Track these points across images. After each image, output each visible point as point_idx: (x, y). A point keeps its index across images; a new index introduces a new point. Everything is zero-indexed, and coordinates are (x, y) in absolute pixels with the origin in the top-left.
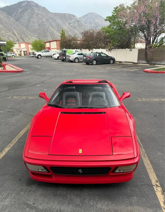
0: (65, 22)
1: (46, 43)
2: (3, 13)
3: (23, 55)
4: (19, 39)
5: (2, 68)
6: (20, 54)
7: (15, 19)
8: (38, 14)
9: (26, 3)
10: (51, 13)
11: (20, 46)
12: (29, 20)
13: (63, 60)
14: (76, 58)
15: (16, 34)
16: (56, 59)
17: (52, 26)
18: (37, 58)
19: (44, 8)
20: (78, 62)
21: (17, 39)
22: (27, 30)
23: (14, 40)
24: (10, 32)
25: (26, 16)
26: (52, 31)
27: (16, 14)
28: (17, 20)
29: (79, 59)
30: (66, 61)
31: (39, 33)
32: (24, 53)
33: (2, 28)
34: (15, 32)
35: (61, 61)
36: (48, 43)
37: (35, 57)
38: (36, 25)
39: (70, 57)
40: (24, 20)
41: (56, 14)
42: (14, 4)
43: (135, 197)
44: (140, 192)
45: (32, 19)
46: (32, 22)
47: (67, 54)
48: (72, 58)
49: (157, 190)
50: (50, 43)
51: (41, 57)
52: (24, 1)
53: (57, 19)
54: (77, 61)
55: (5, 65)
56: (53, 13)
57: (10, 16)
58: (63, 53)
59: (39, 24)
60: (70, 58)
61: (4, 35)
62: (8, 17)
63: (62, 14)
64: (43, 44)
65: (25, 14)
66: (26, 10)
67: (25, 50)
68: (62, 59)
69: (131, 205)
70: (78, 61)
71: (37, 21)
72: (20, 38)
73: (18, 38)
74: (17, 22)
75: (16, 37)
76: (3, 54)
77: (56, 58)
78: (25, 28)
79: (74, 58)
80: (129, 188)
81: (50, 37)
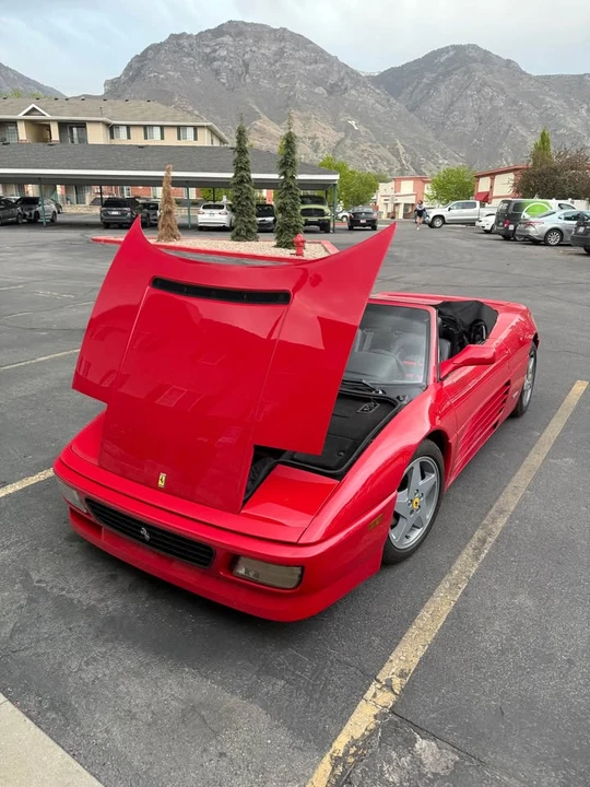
0: (576, 105)
1: (478, 177)
2: (377, 91)
3: (400, 216)
4: (408, 165)
5: (294, 251)
6: (394, 212)
7: (407, 107)
8: (485, 84)
9: (451, 53)
10: (530, 77)
11: (397, 189)
12: (452, 105)
13: (508, 237)
14: (556, 230)
15: (402, 150)
16: (487, 232)
17: (523, 122)
18: (431, 225)
19: (509, 61)
20: (558, 245)
21: (399, 168)
22: (437, 137)
23: (391, 170)
24: (384, 146)
25: (442, 95)
26: (520, 139)
27: (416, 87)
28: (412, 110)
29: (565, 233)
30: (515, 240)
31: (475, 145)
32: (406, 210)
33: (363, 134)
34: (400, 146)
35: (501, 237)
36: (488, 179)
37: (424, 222)
38: (470, 119)
39: (529, 224)
40: (433, 108)
41: (545, 80)
42: (415, 61)
43: (283, 682)
44: (313, 674)
45: (459, 104)
46: (457, 113)
47: (525, 215)
48: (534, 231)
49: (375, 696)
50: (493, 179)
51: (444, 223)
52: (447, 48)
53: (550, 96)
54: (554, 239)
55: (303, 242)
56: (537, 79)
57: (396, 99)
58: (510, 211)
59: (480, 119)
60: (531, 229)
61: (366, 155)
62: (389, 101)
63: (572, 76)
64: (470, 183)
65: (442, 88)
66: (448, 74)
67: (412, 200)
68: (503, 232)
69: (250, 695)
70: (561, 240)
71: (476, 107)
72: (412, 164)
73: (402, 165)
74: (412, 116)
75: (400, 161)
76: (322, 210)
77: (488, 228)
78: (430, 134)
79: (546, 230)
80: (291, 651)
81: (509, 160)
